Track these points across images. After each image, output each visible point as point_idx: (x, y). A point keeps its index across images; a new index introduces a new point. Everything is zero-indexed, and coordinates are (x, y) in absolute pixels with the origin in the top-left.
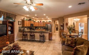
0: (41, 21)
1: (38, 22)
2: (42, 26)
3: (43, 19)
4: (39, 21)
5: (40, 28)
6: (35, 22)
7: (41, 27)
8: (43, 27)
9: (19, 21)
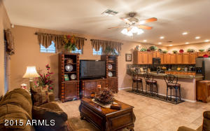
0: (182, 51)
1: (175, 52)
2: (187, 63)
3: (187, 43)
4: (178, 50)
5: (179, 69)
6: (165, 53)
7: (182, 66)
8: (187, 66)
9: (126, 55)
